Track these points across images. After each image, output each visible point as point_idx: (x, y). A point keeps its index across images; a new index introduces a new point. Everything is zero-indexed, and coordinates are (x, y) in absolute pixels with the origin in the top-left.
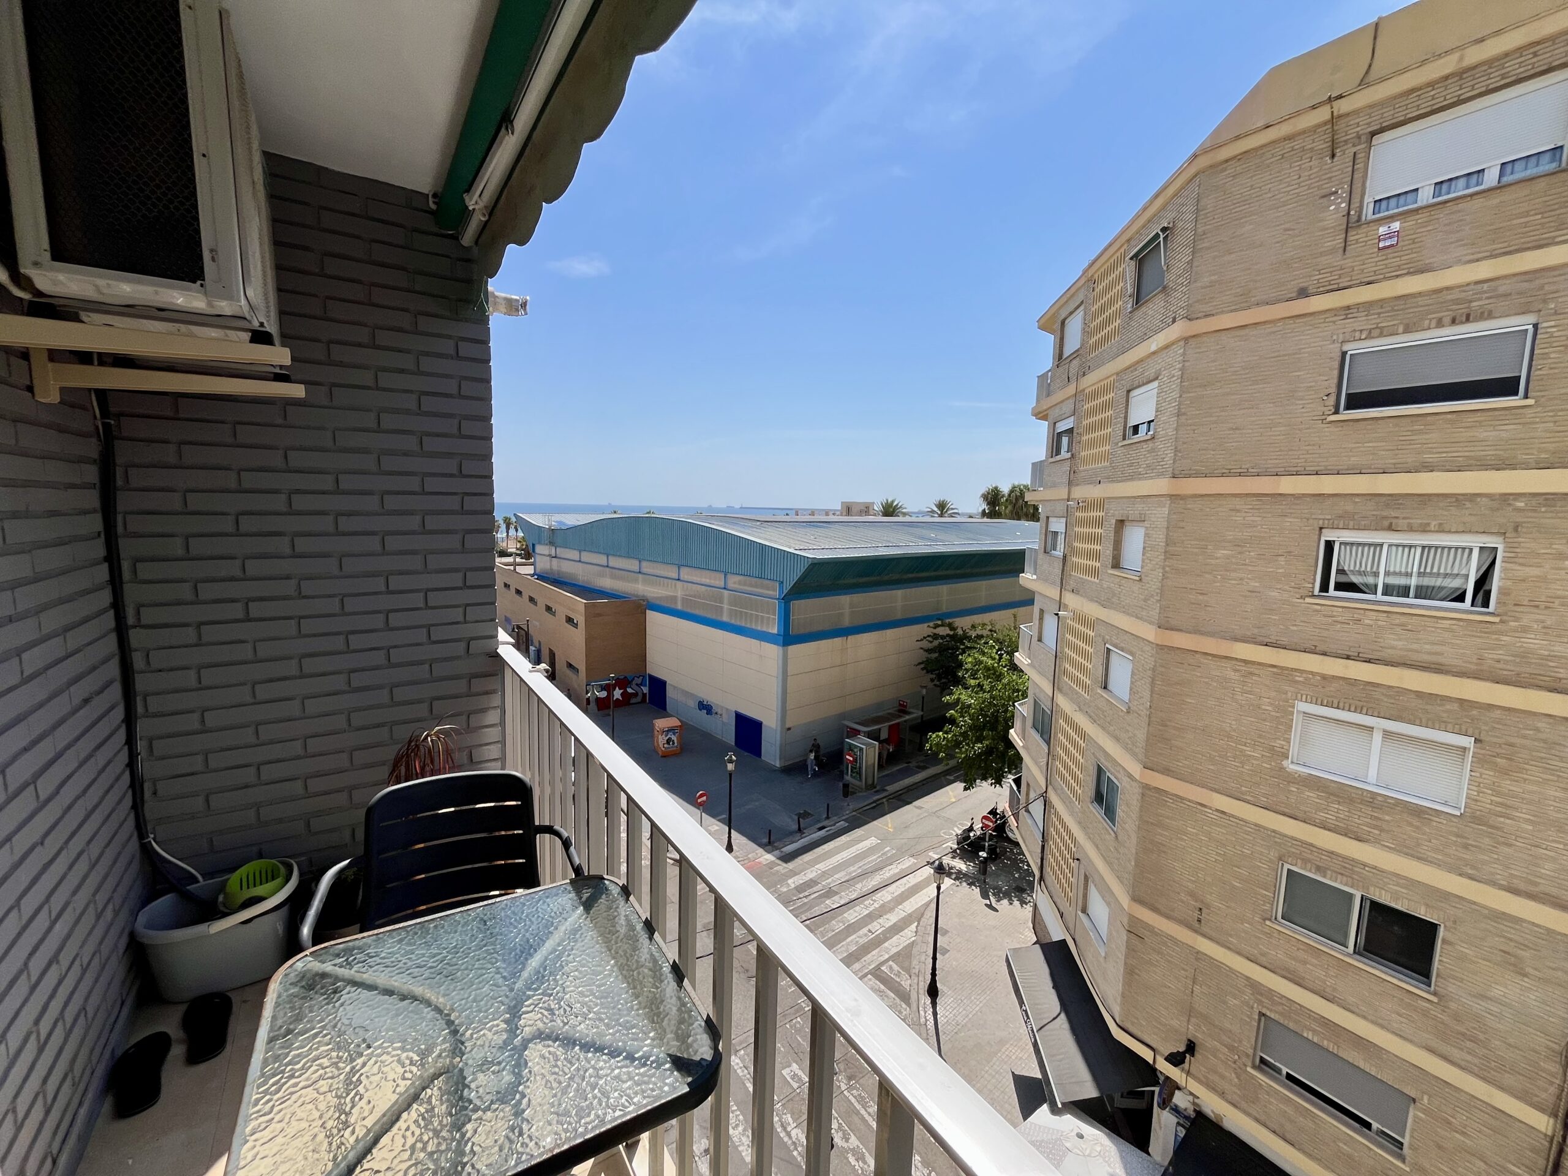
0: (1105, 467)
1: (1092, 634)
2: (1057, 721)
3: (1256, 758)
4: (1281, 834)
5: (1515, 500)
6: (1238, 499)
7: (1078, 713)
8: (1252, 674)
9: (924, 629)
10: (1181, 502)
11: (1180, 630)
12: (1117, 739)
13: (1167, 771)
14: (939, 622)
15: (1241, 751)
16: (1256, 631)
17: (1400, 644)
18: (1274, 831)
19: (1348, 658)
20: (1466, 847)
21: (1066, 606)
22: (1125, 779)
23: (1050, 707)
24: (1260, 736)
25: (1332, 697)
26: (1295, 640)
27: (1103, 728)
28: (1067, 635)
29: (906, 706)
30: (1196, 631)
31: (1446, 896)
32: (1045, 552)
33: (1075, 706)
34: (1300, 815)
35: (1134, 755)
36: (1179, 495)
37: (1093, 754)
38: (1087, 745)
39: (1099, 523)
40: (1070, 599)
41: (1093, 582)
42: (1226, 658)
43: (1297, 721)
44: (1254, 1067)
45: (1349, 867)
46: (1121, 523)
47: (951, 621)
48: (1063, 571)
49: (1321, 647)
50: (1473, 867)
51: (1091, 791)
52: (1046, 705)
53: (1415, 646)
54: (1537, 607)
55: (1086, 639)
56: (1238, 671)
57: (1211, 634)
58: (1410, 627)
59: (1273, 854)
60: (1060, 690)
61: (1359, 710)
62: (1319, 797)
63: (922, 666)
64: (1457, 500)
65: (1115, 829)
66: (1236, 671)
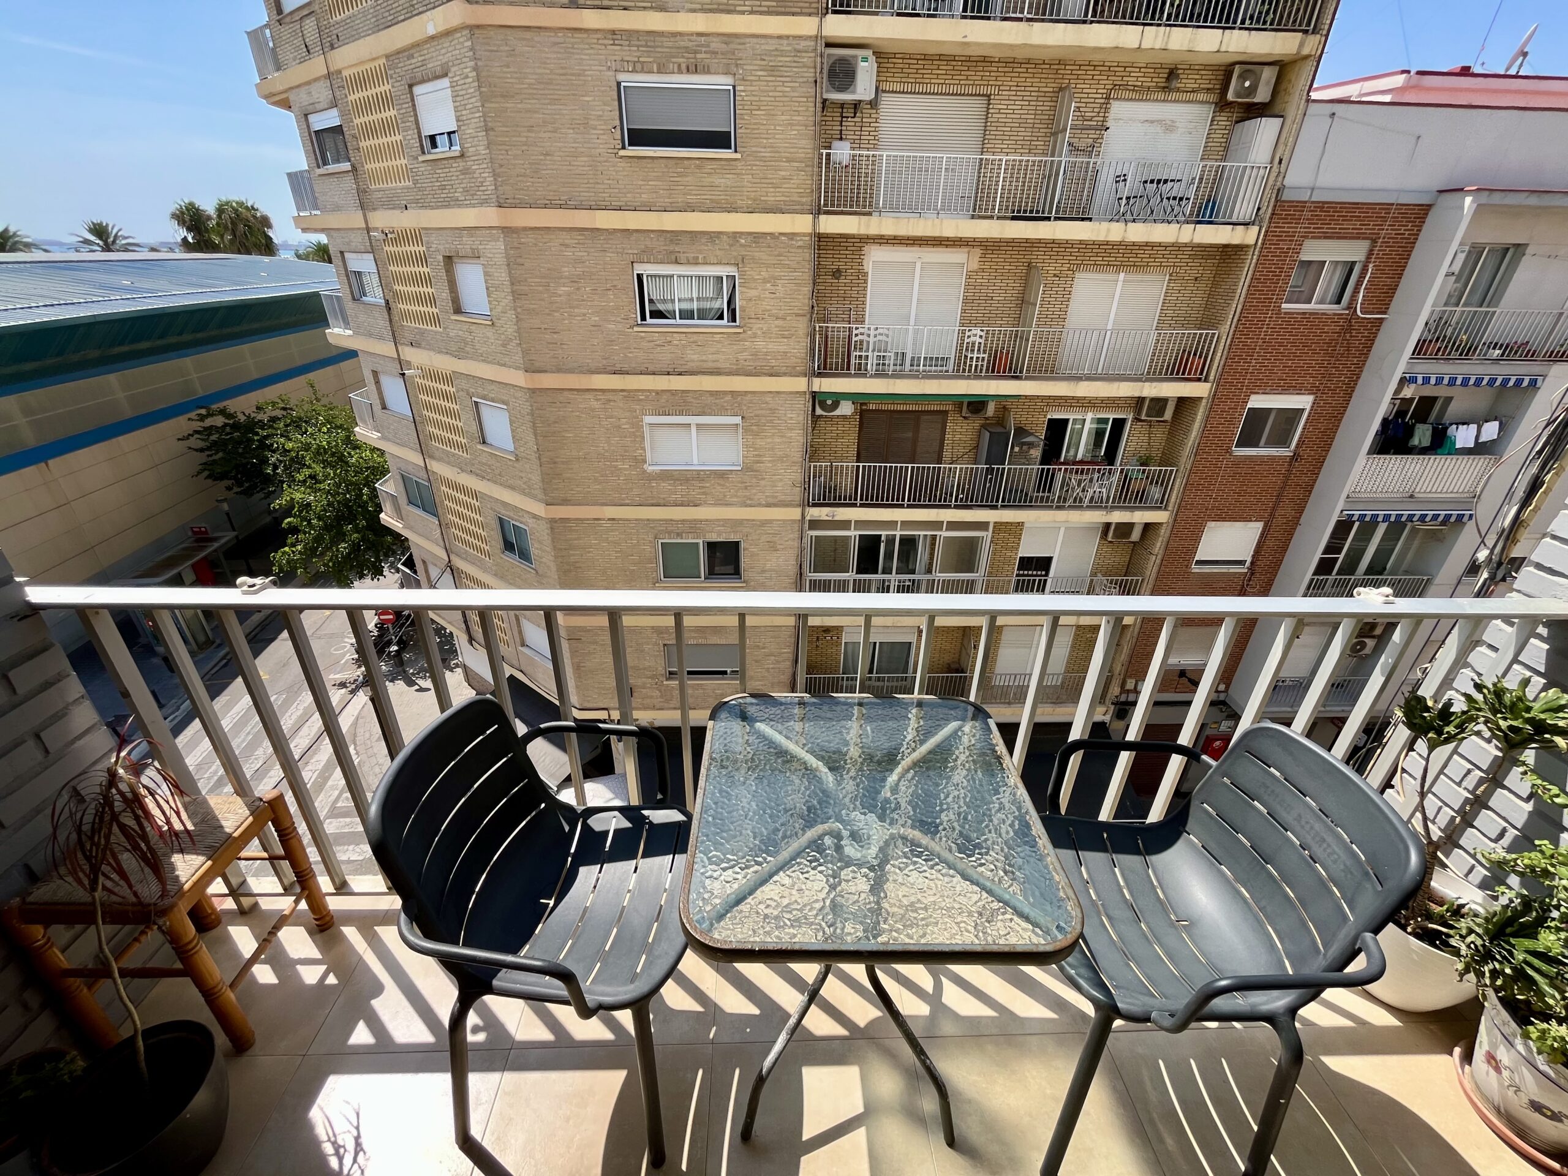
0: (408, 188)
1: (453, 390)
2: (439, 490)
3: (625, 469)
4: (654, 520)
5: (740, 237)
6: (564, 233)
7: (463, 475)
8: (610, 401)
9: (183, 424)
10: (515, 235)
11: (545, 371)
12: (512, 488)
13: (565, 502)
14: (203, 412)
15: (616, 467)
16: (604, 362)
17: (695, 357)
18: (648, 520)
19: (668, 374)
20: (746, 488)
21: (409, 363)
22: (530, 521)
23: (426, 476)
24: (626, 451)
25: (664, 407)
26: (634, 366)
27: (495, 482)
28: (421, 396)
29: (206, 532)
30: (559, 370)
31: (740, 522)
32: (354, 299)
33: (456, 469)
34: (662, 502)
35: (534, 497)
36: (510, 228)
37: (491, 509)
38: (481, 503)
39: (423, 260)
40: (409, 354)
41: (436, 332)
42: (588, 390)
43: (646, 429)
44: (667, 680)
45: (694, 525)
46: (449, 260)
47: (221, 405)
48: (391, 321)
49: (651, 368)
50: (750, 499)
51: (499, 543)
52: (420, 477)
53: (704, 358)
54: (758, 318)
55: (446, 396)
56: (600, 399)
57: (570, 371)
58: (699, 343)
59: (651, 537)
60: (432, 457)
61: (681, 413)
62: (670, 485)
63: (206, 473)
64: (711, 238)
65: (533, 566)
66: (597, 400)
